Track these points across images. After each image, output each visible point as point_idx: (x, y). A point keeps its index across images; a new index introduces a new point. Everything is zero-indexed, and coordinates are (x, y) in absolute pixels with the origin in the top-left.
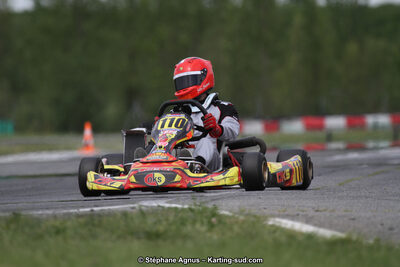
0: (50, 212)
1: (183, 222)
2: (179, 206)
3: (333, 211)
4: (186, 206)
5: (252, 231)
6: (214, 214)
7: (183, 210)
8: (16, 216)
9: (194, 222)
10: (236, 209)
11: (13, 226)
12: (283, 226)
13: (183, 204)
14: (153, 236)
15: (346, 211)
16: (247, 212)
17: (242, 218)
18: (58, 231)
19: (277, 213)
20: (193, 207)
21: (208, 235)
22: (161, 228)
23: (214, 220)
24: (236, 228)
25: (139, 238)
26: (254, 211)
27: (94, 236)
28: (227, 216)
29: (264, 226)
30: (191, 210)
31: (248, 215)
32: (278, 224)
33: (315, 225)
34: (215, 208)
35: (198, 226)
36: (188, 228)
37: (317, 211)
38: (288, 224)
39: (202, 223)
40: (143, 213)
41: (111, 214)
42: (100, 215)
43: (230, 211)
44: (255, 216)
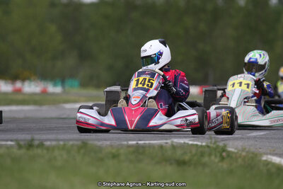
0: (108, 143)
1: (202, 155)
2: (199, 143)
4: (204, 144)
5: (251, 163)
6: (224, 150)
7: (201, 146)
8: (85, 144)
9: (210, 155)
10: (240, 148)
11: (82, 151)
12: (273, 161)
14: (181, 163)
16: (247, 150)
17: (244, 154)
18: (115, 156)
19: (269, 152)
20: (209, 145)
21: (220, 164)
22: (187, 158)
23: (224, 154)
25: (171, 164)
26: (252, 149)
27: (139, 161)
29: (260, 161)
32: (269, 160)
34: (225, 146)
35: (213, 157)
36: (206, 159)
38: (276, 160)
39: (216, 156)
40: (174, 147)
41: (151, 146)
42: (143, 147)
43: (236, 149)
44: (253, 153)
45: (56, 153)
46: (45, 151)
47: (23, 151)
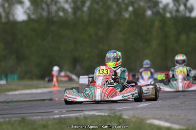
3: (179, 116)
13: (105, 113)
15: (185, 116)
24: (132, 125)
28: (127, 119)
30: (109, 116)
31: (137, 118)
33: (171, 123)
37: (171, 116)
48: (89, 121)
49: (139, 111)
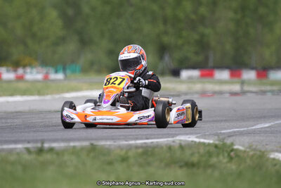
1: (210, 155)
2: (206, 141)
4: (211, 142)
5: (259, 162)
6: (232, 150)
7: (209, 144)
9: (218, 155)
10: (247, 145)
11: (92, 154)
14: (190, 165)
16: (254, 147)
17: (251, 153)
18: (124, 159)
19: (275, 148)
21: (229, 165)
22: (195, 159)
23: (232, 154)
24: (248, 161)
25: (181, 167)
26: (259, 147)
27: (149, 164)
31: (255, 150)
32: (277, 158)
34: (232, 144)
35: (221, 157)
36: (214, 160)
39: (223, 155)
40: (182, 147)
41: (157, 146)
42: (151, 147)
43: (243, 146)
44: (260, 151)
45: (66, 157)
46: (55, 156)
47: (33, 157)
48: (188, 152)
49: (257, 138)
